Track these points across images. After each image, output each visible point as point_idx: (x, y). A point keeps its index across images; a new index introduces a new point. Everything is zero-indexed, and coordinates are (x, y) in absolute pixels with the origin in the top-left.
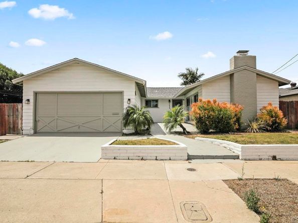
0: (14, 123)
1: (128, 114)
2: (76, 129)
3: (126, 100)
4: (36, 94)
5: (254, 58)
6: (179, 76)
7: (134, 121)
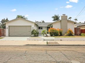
0: (4, 34)
1: (33, 31)
2: (19, 35)
3: (32, 28)
4: (9, 26)
5: (67, 16)
6: (52, 17)
7: (34, 33)
